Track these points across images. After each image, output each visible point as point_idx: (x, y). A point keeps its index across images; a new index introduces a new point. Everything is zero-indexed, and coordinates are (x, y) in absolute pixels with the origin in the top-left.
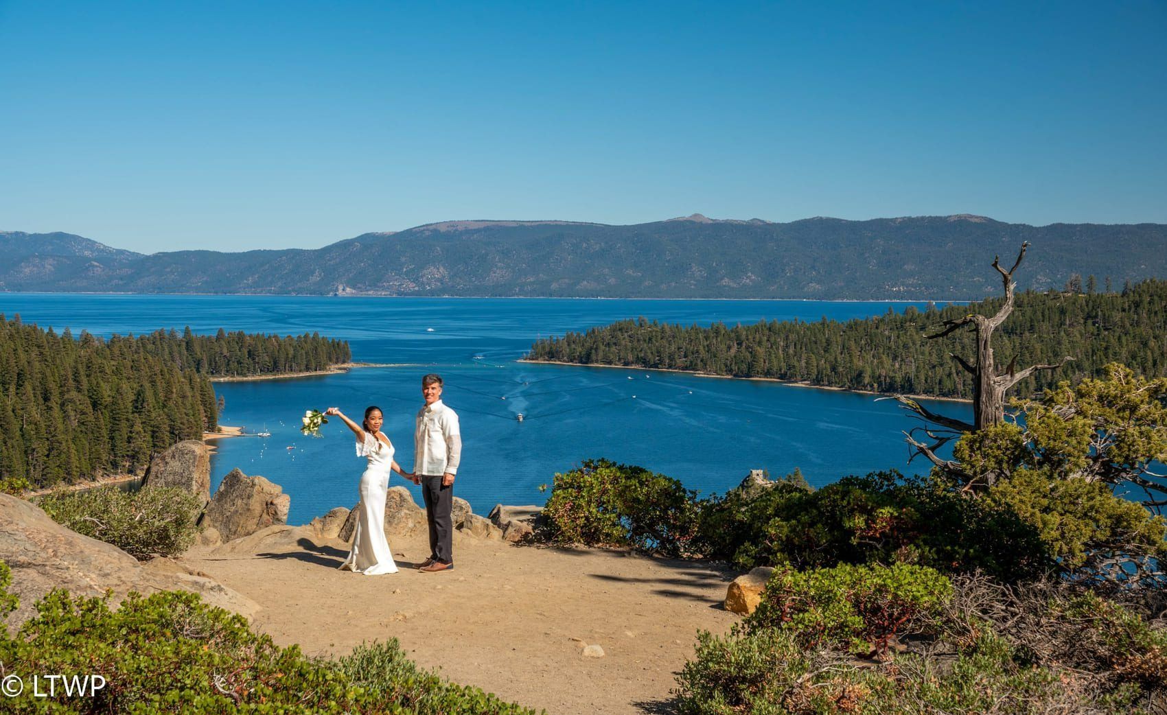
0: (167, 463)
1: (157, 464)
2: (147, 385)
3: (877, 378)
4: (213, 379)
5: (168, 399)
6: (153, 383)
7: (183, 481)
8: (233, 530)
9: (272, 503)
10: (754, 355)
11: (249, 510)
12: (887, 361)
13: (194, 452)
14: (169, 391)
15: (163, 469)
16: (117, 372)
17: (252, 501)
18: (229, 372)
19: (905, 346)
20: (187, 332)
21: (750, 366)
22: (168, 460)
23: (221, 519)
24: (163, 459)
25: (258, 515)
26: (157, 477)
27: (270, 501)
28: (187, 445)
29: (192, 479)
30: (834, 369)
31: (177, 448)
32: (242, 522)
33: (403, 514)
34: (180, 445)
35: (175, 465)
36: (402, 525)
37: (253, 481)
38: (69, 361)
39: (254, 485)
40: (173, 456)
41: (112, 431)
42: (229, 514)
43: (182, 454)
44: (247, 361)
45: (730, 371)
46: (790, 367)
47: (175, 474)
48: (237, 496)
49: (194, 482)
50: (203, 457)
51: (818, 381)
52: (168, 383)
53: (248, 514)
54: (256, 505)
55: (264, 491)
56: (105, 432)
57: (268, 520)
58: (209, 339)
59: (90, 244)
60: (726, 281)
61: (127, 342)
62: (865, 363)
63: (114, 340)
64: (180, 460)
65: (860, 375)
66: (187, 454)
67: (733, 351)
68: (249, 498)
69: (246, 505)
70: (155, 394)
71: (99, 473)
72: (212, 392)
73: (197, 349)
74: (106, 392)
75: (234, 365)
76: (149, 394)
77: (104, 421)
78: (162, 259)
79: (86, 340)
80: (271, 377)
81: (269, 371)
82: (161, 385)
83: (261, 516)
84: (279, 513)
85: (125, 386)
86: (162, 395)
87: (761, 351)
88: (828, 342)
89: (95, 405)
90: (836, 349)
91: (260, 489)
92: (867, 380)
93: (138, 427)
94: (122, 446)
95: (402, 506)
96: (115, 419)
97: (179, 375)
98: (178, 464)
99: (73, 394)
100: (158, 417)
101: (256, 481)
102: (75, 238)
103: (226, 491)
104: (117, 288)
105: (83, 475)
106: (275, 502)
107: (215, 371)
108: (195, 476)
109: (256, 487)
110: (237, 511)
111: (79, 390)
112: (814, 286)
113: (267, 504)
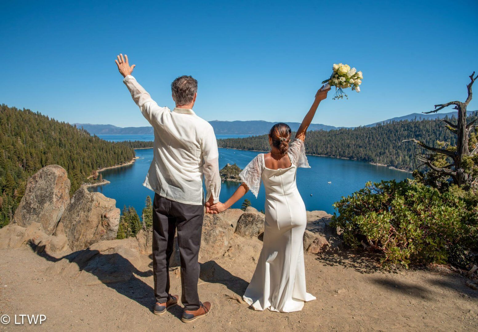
0: (37, 181)
1: (31, 182)
2: (123, 150)
3: (247, 148)
4: (134, 149)
5: (127, 152)
6: (124, 149)
7: (47, 195)
8: (77, 237)
9: (105, 217)
10: (227, 144)
11: (88, 221)
12: (249, 145)
13: (54, 173)
14: (127, 151)
15: (34, 186)
16: (118, 148)
17: (91, 214)
18: (137, 148)
19: (252, 142)
20: (130, 141)
21: (226, 146)
22: (38, 179)
23: (69, 226)
24: (34, 178)
25: (95, 226)
26: (30, 191)
27: (104, 214)
28: (51, 168)
29: (53, 193)
30: (240, 146)
31: (43, 171)
32: (83, 231)
33: (217, 232)
34: (45, 169)
35: (42, 183)
36: (218, 243)
37: (92, 197)
38: (110, 146)
39: (92, 200)
40: (41, 177)
41: (118, 158)
42: (75, 223)
43: (47, 175)
44: (140, 145)
45: (223, 147)
46: (233, 146)
47: (41, 189)
48: (81, 209)
49: (54, 196)
50: (61, 177)
51: (238, 148)
52: (127, 150)
53: (88, 224)
54: (94, 218)
55: (100, 205)
56: (116, 158)
57: (102, 231)
58: (133, 142)
59: (114, 126)
60: (222, 131)
61: (120, 143)
62: (245, 145)
63: (118, 142)
64: (45, 180)
65: (245, 147)
66: (49, 175)
67: (223, 143)
68: (88, 211)
69: (87, 216)
70: (125, 151)
71: (116, 165)
72: (134, 151)
73: (132, 144)
74: (116, 151)
75: (138, 146)
76: (123, 151)
77: (116, 156)
78: (125, 129)
79: (113, 142)
80: (144, 148)
81: (144, 147)
82: (125, 150)
83: (97, 227)
84: (110, 224)
85: (120, 150)
86: (126, 152)
87: (228, 143)
88: (239, 142)
89: (115, 153)
90: (241, 143)
91: (97, 204)
92: (246, 148)
93: (122, 157)
94: (119, 161)
95: (216, 224)
96: (118, 156)
97: (128, 148)
98: (44, 182)
99: (111, 152)
100: (125, 155)
101: (95, 197)
102: (111, 125)
103: (75, 203)
104: (118, 134)
105: (113, 165)
106: (107, 216)
107: (134, 147)
108: (55, 191)
109: (94, 203)
110: (80, 221)
111: (112, 151)
112: (236, 132)
113: (102, 217)
